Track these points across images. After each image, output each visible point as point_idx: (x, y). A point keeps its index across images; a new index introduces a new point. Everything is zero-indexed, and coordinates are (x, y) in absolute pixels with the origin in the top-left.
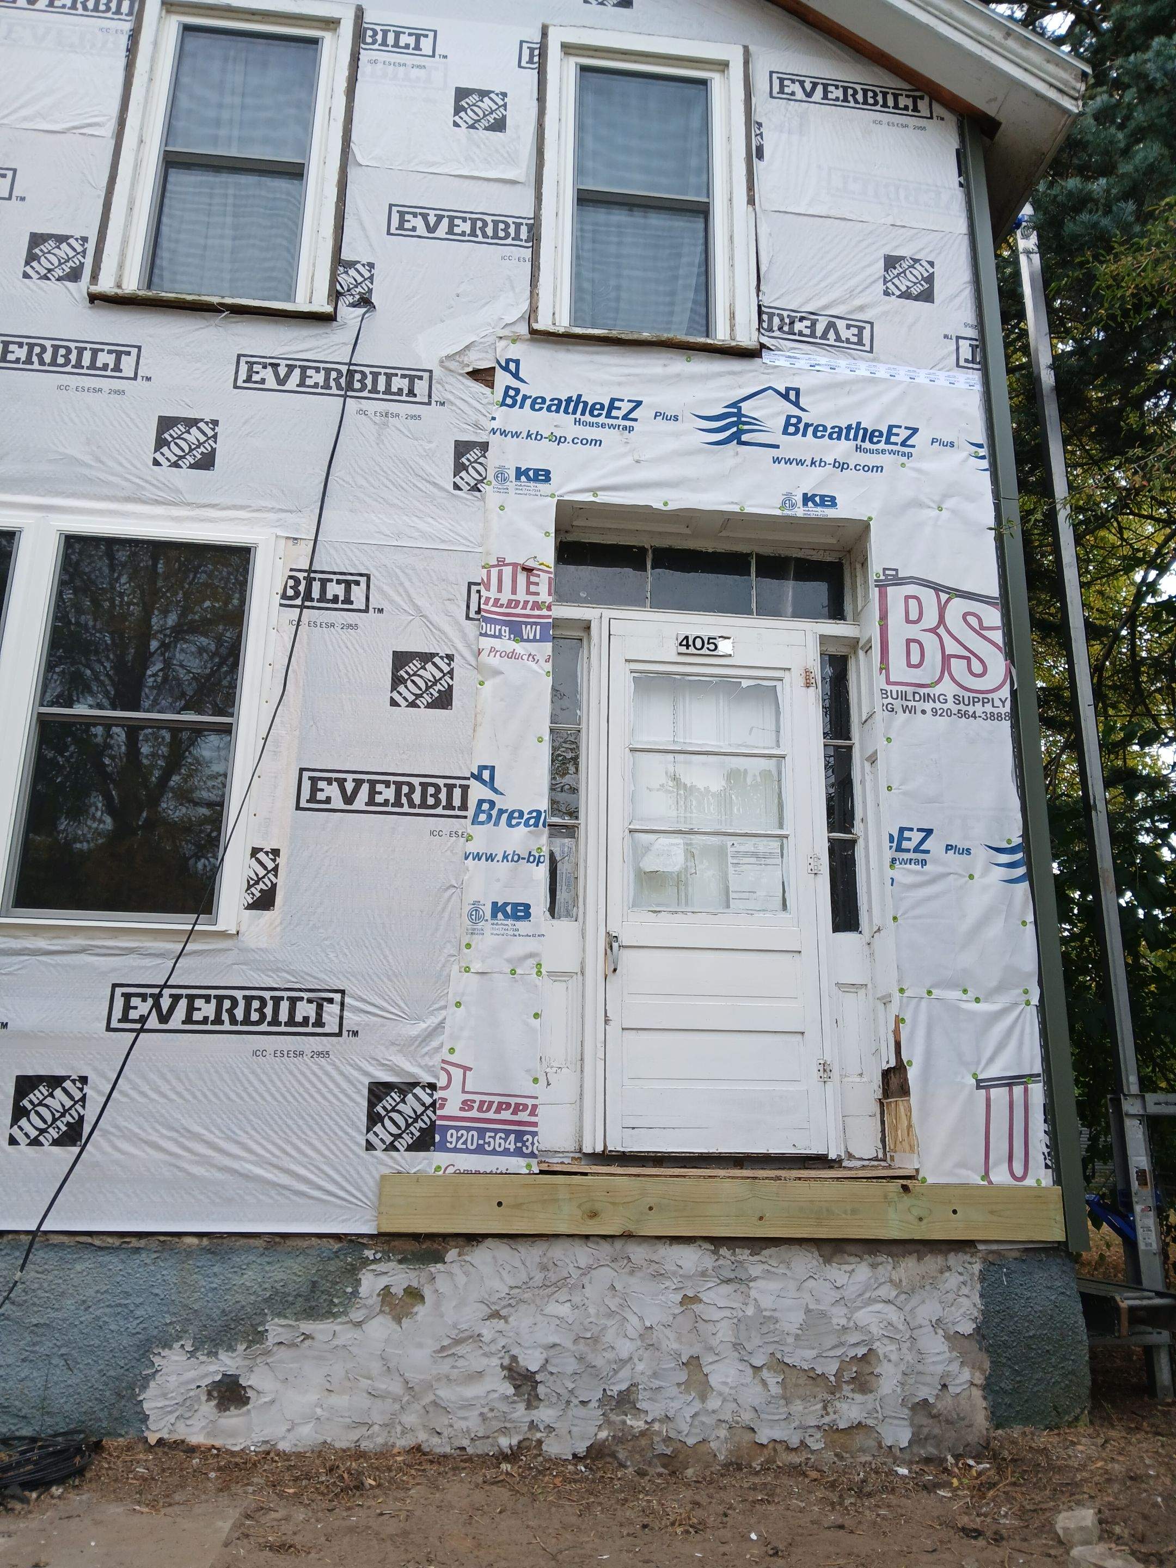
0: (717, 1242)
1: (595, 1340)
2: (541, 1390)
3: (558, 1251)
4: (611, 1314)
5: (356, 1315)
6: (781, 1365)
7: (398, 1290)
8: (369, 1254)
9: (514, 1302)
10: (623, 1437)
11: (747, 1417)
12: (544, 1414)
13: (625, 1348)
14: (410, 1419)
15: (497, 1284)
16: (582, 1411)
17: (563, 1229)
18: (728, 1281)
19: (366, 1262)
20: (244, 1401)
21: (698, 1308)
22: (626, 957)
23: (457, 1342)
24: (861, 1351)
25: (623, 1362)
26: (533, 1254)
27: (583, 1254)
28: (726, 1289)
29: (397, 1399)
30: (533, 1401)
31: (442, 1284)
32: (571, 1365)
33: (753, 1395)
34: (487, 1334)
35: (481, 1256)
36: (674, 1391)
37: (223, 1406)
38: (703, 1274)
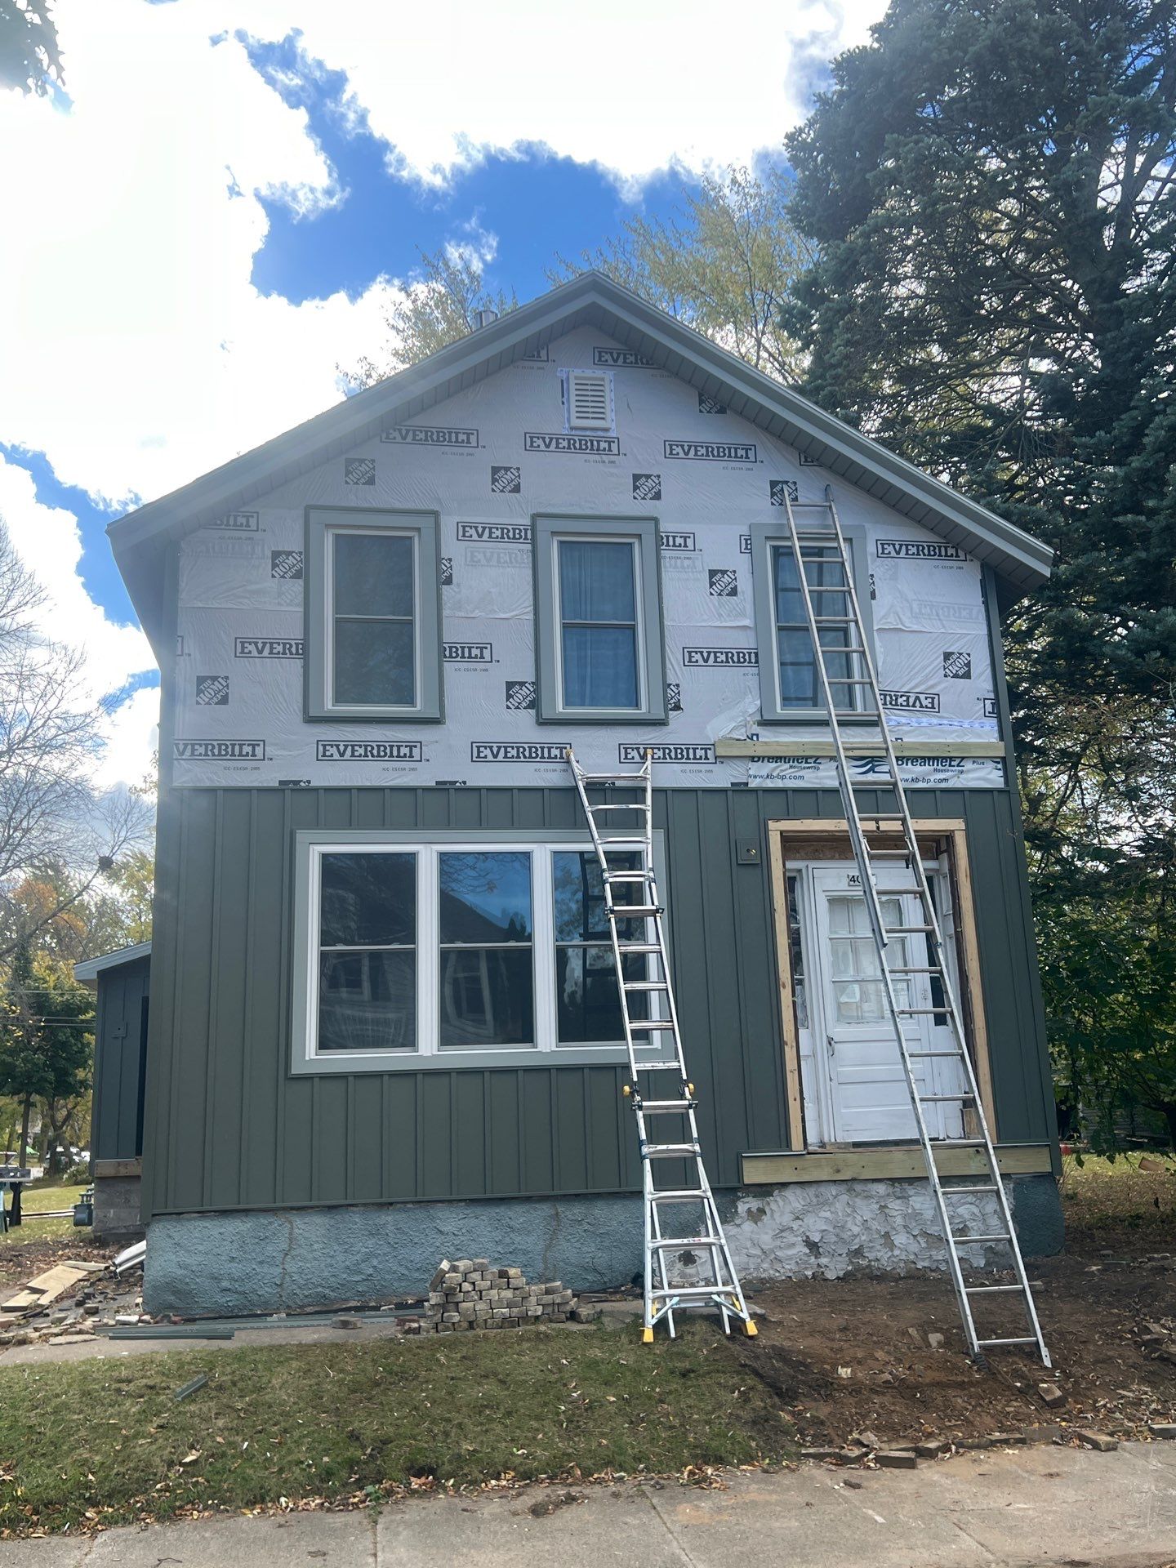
0: (893, 1181)
1: (843, 1227)
2: (821, 1250)
3: (822, 1189)
4: (849, 1215)
5: (738, 1222)
6: (925, 1234)
7: (754, 1209)
8: (740, 1194)
9: (805, 1212)
10: (858, 1268)
11: (912, 1257)
12: (824, 1261)
13: (856, 1230)
14: (765, 1265)
15: (798, 1205)
16: (839, 1258)
17: (825, 1178)
18: (899, 1198)
19: (739, 1198)
20: (695, 1262)
21: (887, 1211)
22: (837, 1046)
23: (782, 1231)
24: (961, 1226)
25: (856, 1236)
26: (812, 1191)
27: (834, 1190)
28: (898, 1202)
29: (759, 1257)
30: (818, 1255)
31: (774, 1206)
32: (834, 1239)
33: (914, 1247)
34: (795, 1228)
35: (789, 1193)
36: (879, 1247)
37: (686, 1264)
38: (888, 1195)
